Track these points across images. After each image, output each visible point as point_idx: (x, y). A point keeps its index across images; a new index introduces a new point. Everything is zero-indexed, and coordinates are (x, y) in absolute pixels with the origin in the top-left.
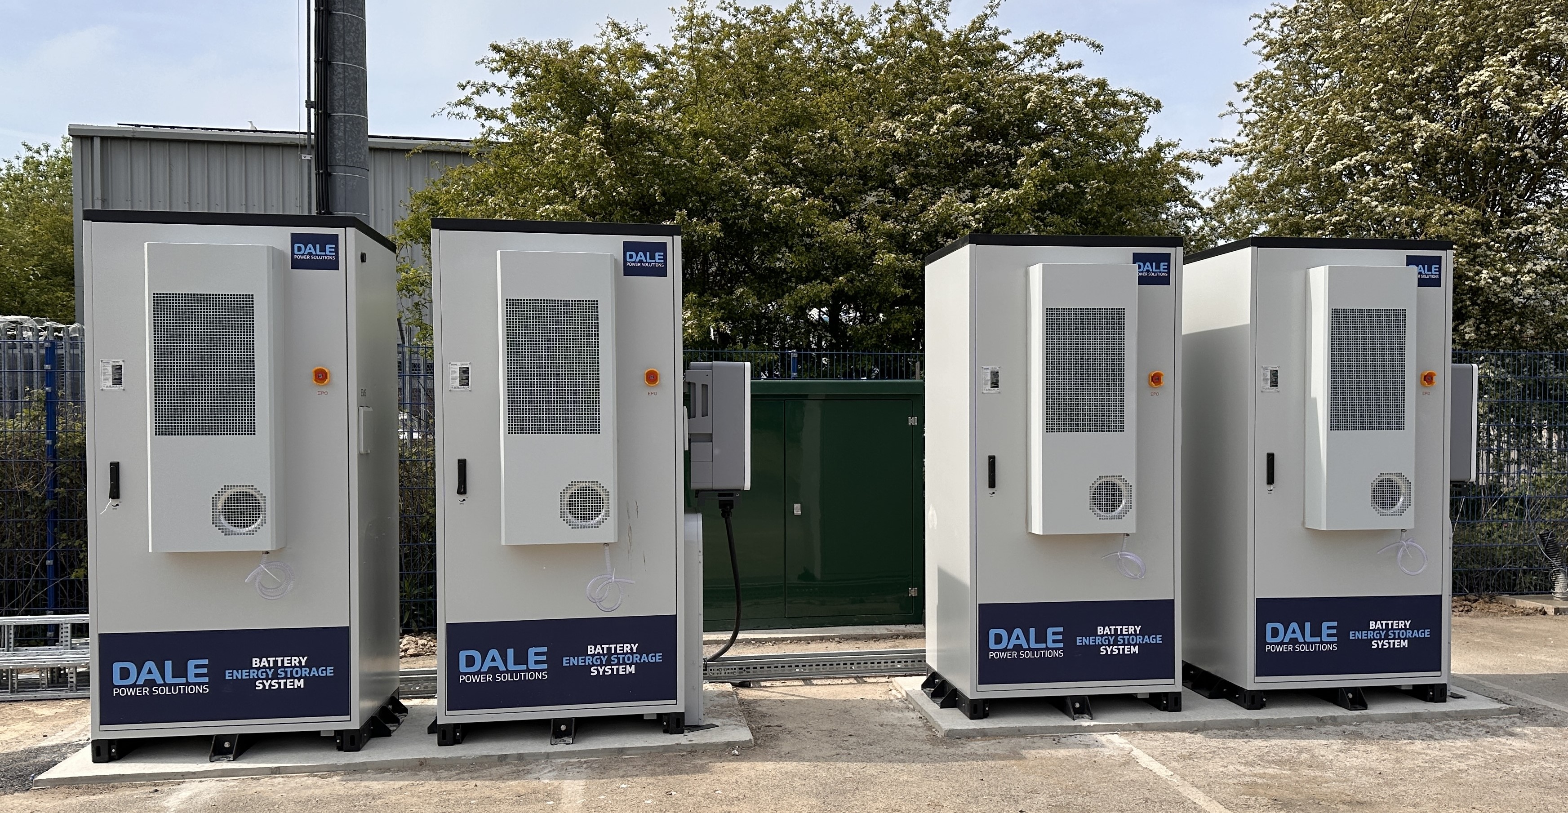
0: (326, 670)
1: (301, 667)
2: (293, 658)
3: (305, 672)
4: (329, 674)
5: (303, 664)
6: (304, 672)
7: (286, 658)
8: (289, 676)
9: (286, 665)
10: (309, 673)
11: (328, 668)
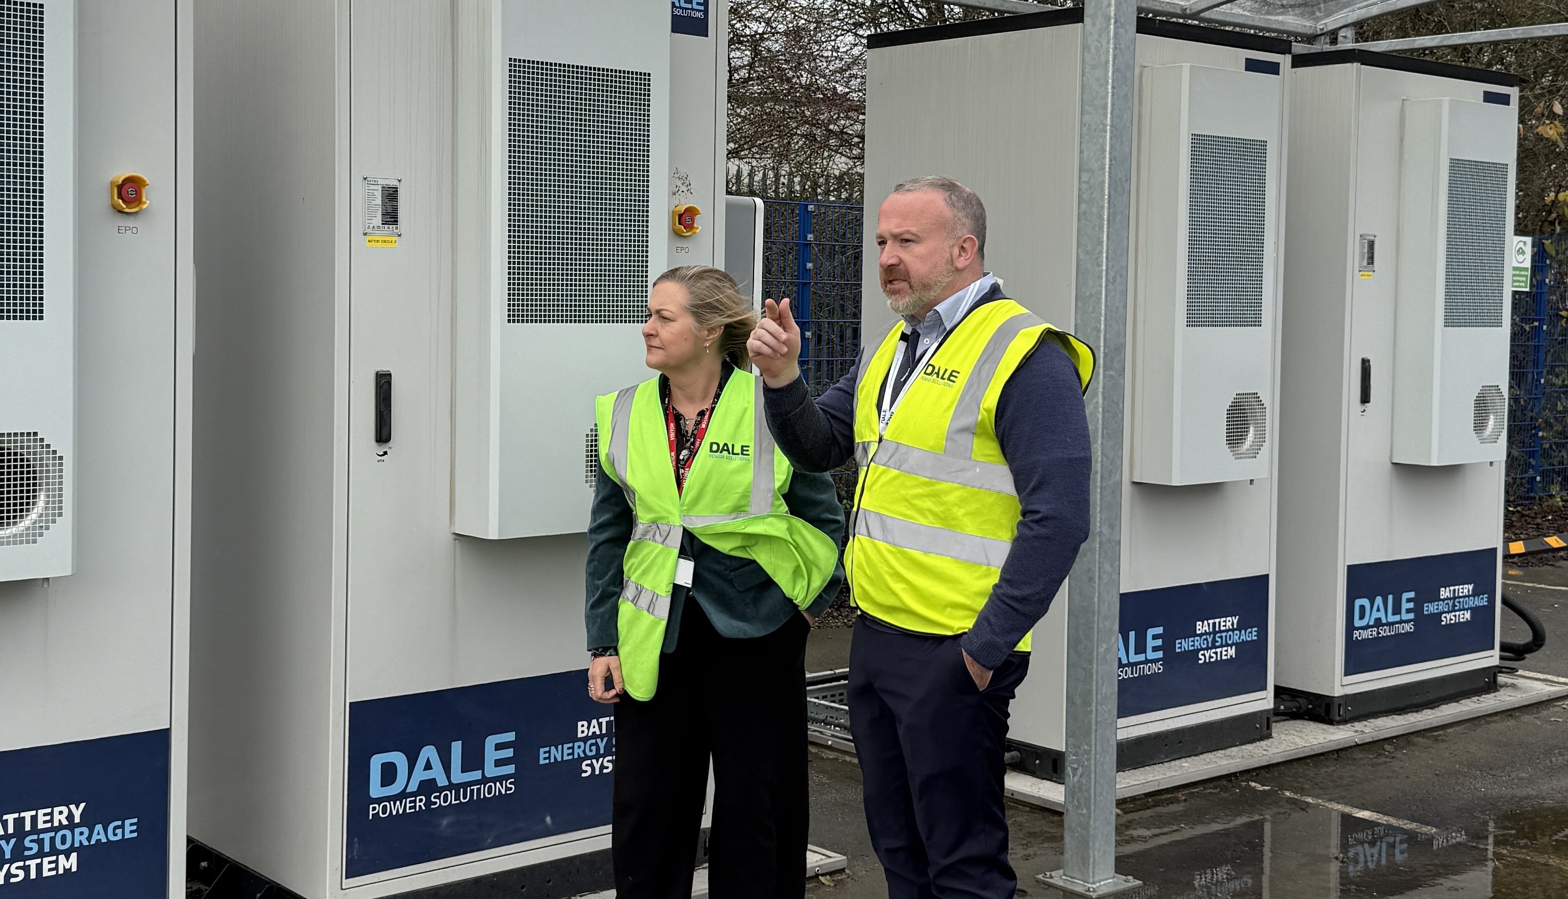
0: (122, 827)
1: (72, 826)
2: (57, 810)
3: (81, 837)
4: (128, 836)
5: (77, 820)
6: (77, 838)
7: (41, 812)
8: (47, 849)
9: (41, 826)
10: (89, 839)
11: (128, 822)
